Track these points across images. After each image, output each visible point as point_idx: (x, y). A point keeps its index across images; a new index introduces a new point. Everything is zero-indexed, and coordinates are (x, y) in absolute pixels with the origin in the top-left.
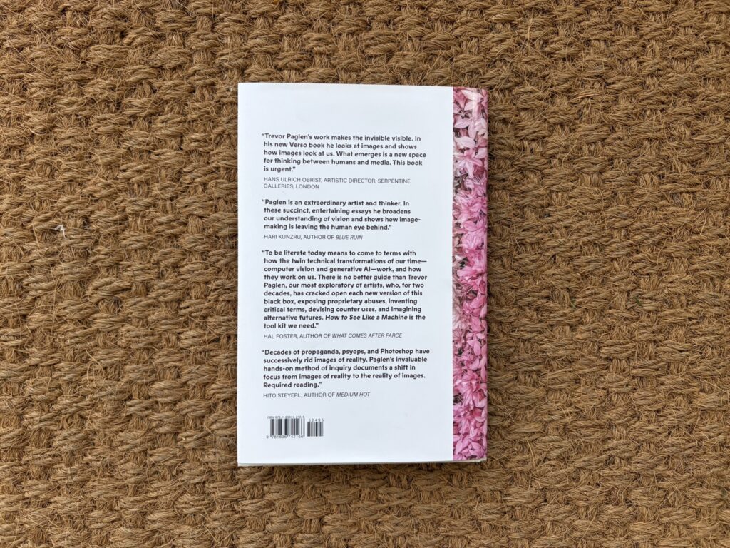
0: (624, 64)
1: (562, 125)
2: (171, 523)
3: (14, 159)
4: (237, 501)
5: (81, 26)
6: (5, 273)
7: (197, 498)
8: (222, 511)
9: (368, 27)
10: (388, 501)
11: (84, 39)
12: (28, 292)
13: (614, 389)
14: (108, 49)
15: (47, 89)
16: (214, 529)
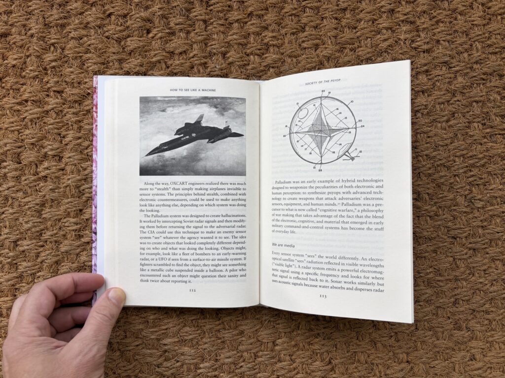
0: (460, 56)
1: (423, 92)
2: (176, 346)
3: (76, 109)
4: (219, 331)
5: (121, 25)
6: (69, 182)
7: (193, 329)
8: (210, 338)
9: (303, 30)
10: (317, 329)
11: (124, 33)
12: (84, 194)
13: (458, 257)
14: (139, 41)
15: (99, 65)
16: (205, 349)
